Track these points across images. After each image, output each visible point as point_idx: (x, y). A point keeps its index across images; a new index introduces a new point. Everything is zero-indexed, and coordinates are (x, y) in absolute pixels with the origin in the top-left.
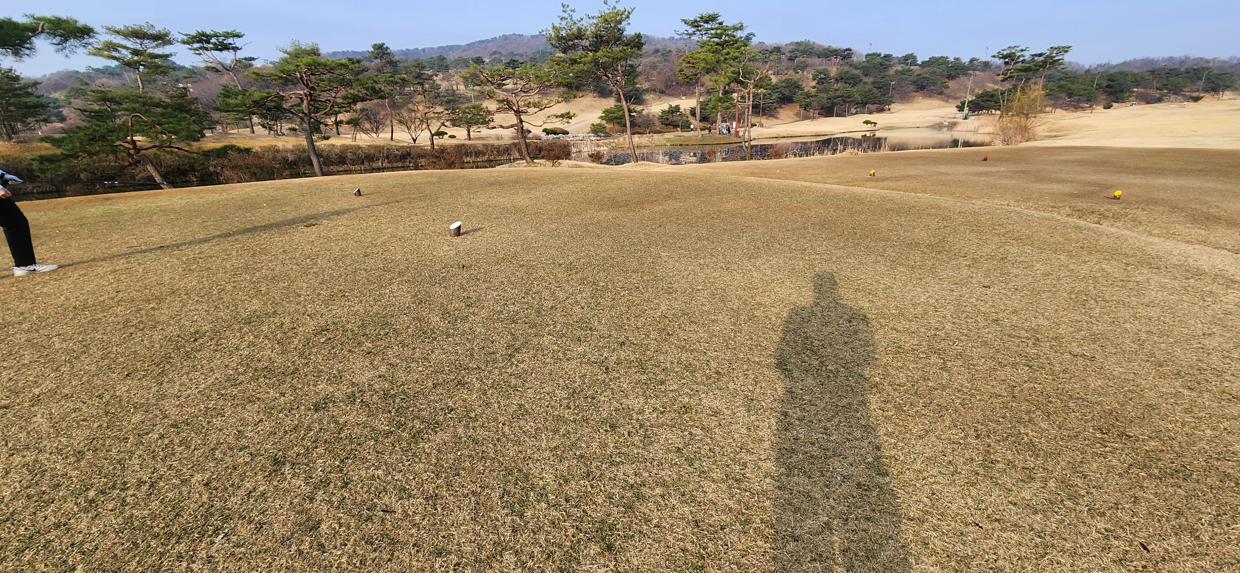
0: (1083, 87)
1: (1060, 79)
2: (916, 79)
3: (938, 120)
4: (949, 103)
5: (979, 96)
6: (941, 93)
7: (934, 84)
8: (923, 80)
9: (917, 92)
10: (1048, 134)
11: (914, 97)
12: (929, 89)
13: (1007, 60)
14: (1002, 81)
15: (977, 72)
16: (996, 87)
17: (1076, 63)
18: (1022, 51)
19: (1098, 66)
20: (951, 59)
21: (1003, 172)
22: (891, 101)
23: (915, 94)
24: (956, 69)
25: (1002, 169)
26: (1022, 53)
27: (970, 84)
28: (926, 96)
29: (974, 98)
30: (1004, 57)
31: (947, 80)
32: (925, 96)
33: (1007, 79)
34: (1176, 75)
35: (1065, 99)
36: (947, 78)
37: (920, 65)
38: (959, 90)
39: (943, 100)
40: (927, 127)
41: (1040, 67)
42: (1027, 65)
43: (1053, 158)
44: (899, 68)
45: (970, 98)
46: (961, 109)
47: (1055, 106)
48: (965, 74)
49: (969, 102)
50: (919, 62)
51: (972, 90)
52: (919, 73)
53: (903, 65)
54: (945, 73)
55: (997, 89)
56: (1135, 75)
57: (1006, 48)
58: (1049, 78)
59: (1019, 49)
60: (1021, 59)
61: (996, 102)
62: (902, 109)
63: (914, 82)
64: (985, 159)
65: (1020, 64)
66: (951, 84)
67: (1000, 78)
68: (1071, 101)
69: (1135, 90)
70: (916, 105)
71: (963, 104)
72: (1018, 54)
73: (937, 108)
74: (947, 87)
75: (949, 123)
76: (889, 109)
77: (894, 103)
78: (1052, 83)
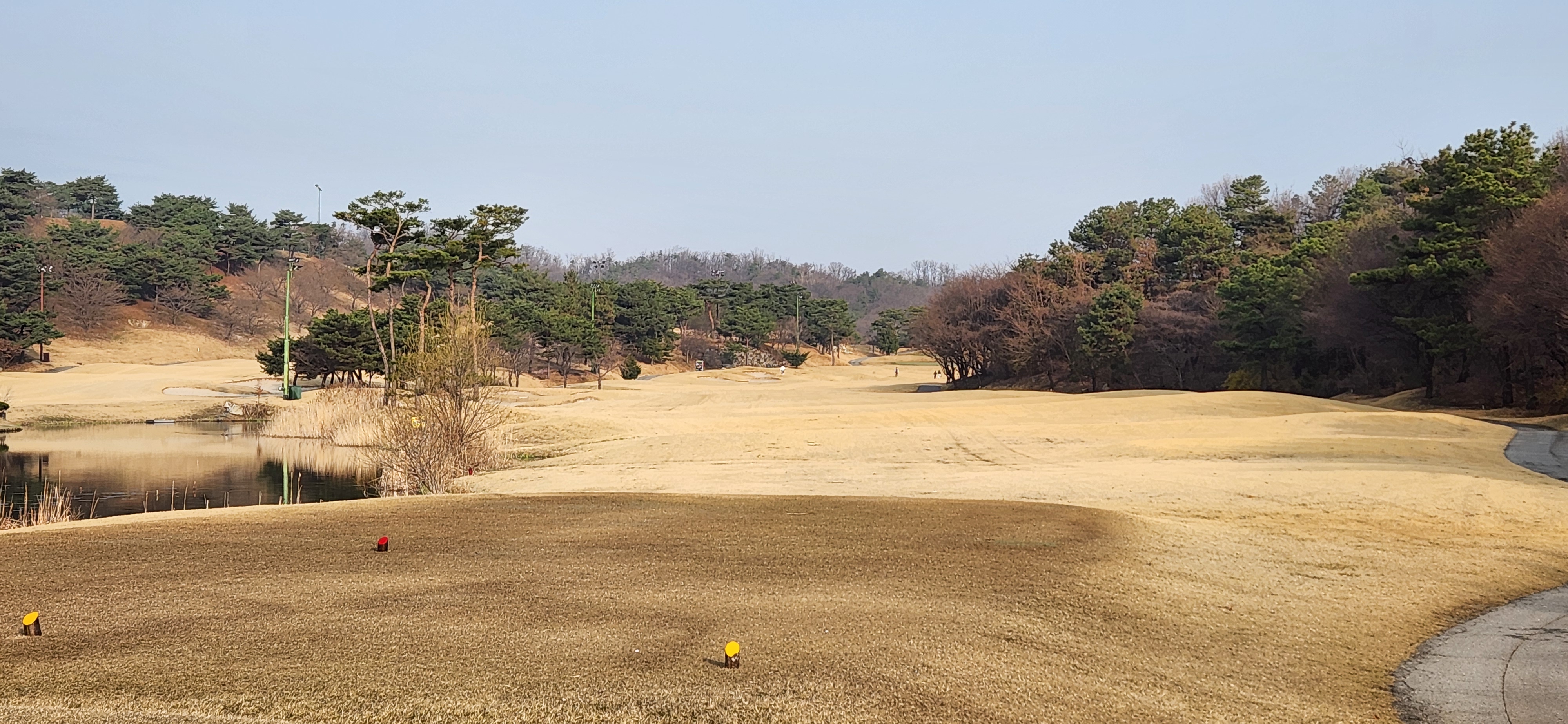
0: (568, 316)
1: (513, 293)
2: (121, 260)
3: (211, 399)
4: (234, 343)
5: (319, 330)
6: (206, 313)
7: (182, 282)
8: (144, 266)
9: (133, 303)
10: (516, 449)
11: (123, 318)
12: (167, 296)
13: (377, 230)
14: (373, 289)
15: (303, 256)
16: (361, 305)
17: (541, 252)
18: (411, 207)
19: (589, 263)
20: (222, 208)
21: (441, 590)
22: (46, 330)
23: (126, 310)
24: (240, 241)
25: (438, 581)
26: (414, 215)
27: (288, 290)
28: (161, 319)
29: (305, 333)
30: (369, 221)
31: (218, 273)
32: (159, 320)
33: (386, 284)
34: (748, 301)
35: (533, 347)
36: (218, 265)
37: (128, 219)
38: (258, 305)
39: (215, 335)
40: (180, 421)
41: (463, 256)
42: (430, 249)
43: (551, 534)
44: (62, 220)
45: (294, 333)
46: (273, 366)
47: (516, 369)
48: (270, 259)
49: (296, 345)
50: (125, 208)
51: (297, 310)
52: (128, 242)
53: (73, 213)
54: (211, 250)
55: (366, 312)
56: (670, 294)
57: (371, 194)
58: (488, 288)
59: (402, 202)
60: (413, 230)
61: (368, 351)
62: (90, 360)
63: (118, 272)
64: (383, 547)
65: (411, 243)
66: (232, 284)
67: (368, 279)
68: (550, 355)
69: (677, 331)
70: (132, 348)
71: (278, 349)
72: (403, 216)
73: (200, 358)
74: (222, 295)
75: (245, 408)
76: (45, 358)
77: (57, 335)
78: (495, 301)
